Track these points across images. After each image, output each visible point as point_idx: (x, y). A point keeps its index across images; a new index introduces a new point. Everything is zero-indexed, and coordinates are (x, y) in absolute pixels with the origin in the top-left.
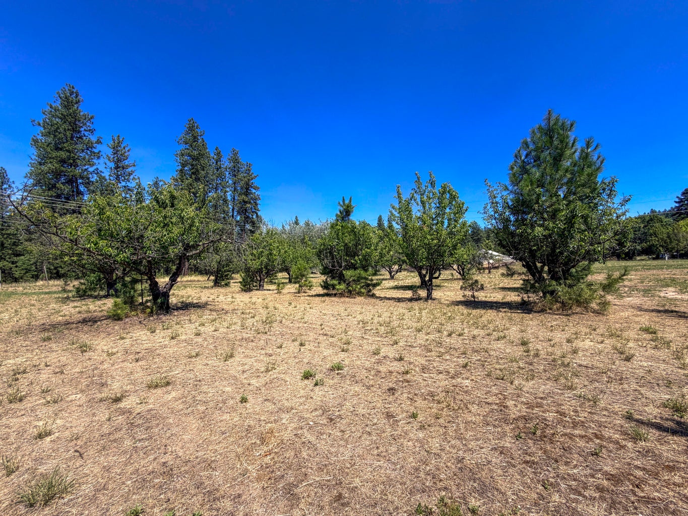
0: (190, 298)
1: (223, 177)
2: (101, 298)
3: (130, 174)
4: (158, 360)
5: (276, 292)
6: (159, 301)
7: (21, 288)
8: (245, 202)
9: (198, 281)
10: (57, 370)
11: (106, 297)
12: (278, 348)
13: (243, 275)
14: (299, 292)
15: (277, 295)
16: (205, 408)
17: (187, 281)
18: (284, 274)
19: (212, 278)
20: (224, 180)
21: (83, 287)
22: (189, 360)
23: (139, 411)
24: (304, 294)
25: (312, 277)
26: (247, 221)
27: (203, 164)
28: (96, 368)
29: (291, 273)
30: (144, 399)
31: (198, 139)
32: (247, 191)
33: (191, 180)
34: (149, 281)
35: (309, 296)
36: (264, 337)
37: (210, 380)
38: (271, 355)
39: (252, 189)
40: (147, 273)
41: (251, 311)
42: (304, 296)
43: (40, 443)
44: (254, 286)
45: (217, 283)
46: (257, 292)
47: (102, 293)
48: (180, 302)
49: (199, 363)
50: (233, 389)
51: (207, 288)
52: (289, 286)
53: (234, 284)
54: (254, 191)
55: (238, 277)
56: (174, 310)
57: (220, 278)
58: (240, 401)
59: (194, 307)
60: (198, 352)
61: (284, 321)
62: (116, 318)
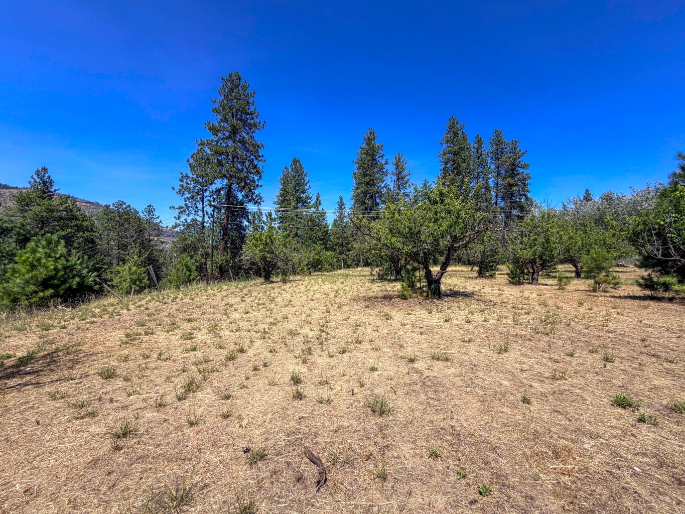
0: (457, 287)
1: (485, 164)
2: (392, 281)
3: (407, 182)
4: (436, 337)
5: (557, 287)
6: (433, 286)
7: (351, 272)
8: (511, 186)
9: (462, 271)
10: (375, 328)
11: (396, 280)
12: (568, 355)
13: (510, 266)
14: (594, 291)
15: (558, 292)
16: (483, 393)
17: (453, 271)
18: (566, 266)
19: (476, 268)
20: (486, 167)
21: (382, 273)
22: (462, 343)
23: (428, 375)
24: (603, 294)
25: (618, 272)
26: (513, 206)
27: (463, 157)
28: (396, 333)
29: (579, 265)
30: (430, 366)
31: (458, 134)
32: (513, 173)
33: (453, 175)
34: (425, 270)
35: (614, 297)
36: (546, 339)
37: (485, 368)
38: (557, 362)
39: (519, 169)
40: (423, 263)
41: (525, 306)
42: (604, 296)
43: (372, 374)
44: (524, 279)
45: (481, 274)
46: (528, 286)
47: (392, 278)
48: (448, 290)
49: (473, 349)
50: (511, 385)
51: (472, 278)
52: (576, 281)
53: (500, 276)
54: (521, 170)
55: (504, 269)
56: (444, 296)
57: (485, 268)
58: (522, 401)
59: (462, 295)
60: (471, 338)
61: (573, 324)
62: (404, 297)
